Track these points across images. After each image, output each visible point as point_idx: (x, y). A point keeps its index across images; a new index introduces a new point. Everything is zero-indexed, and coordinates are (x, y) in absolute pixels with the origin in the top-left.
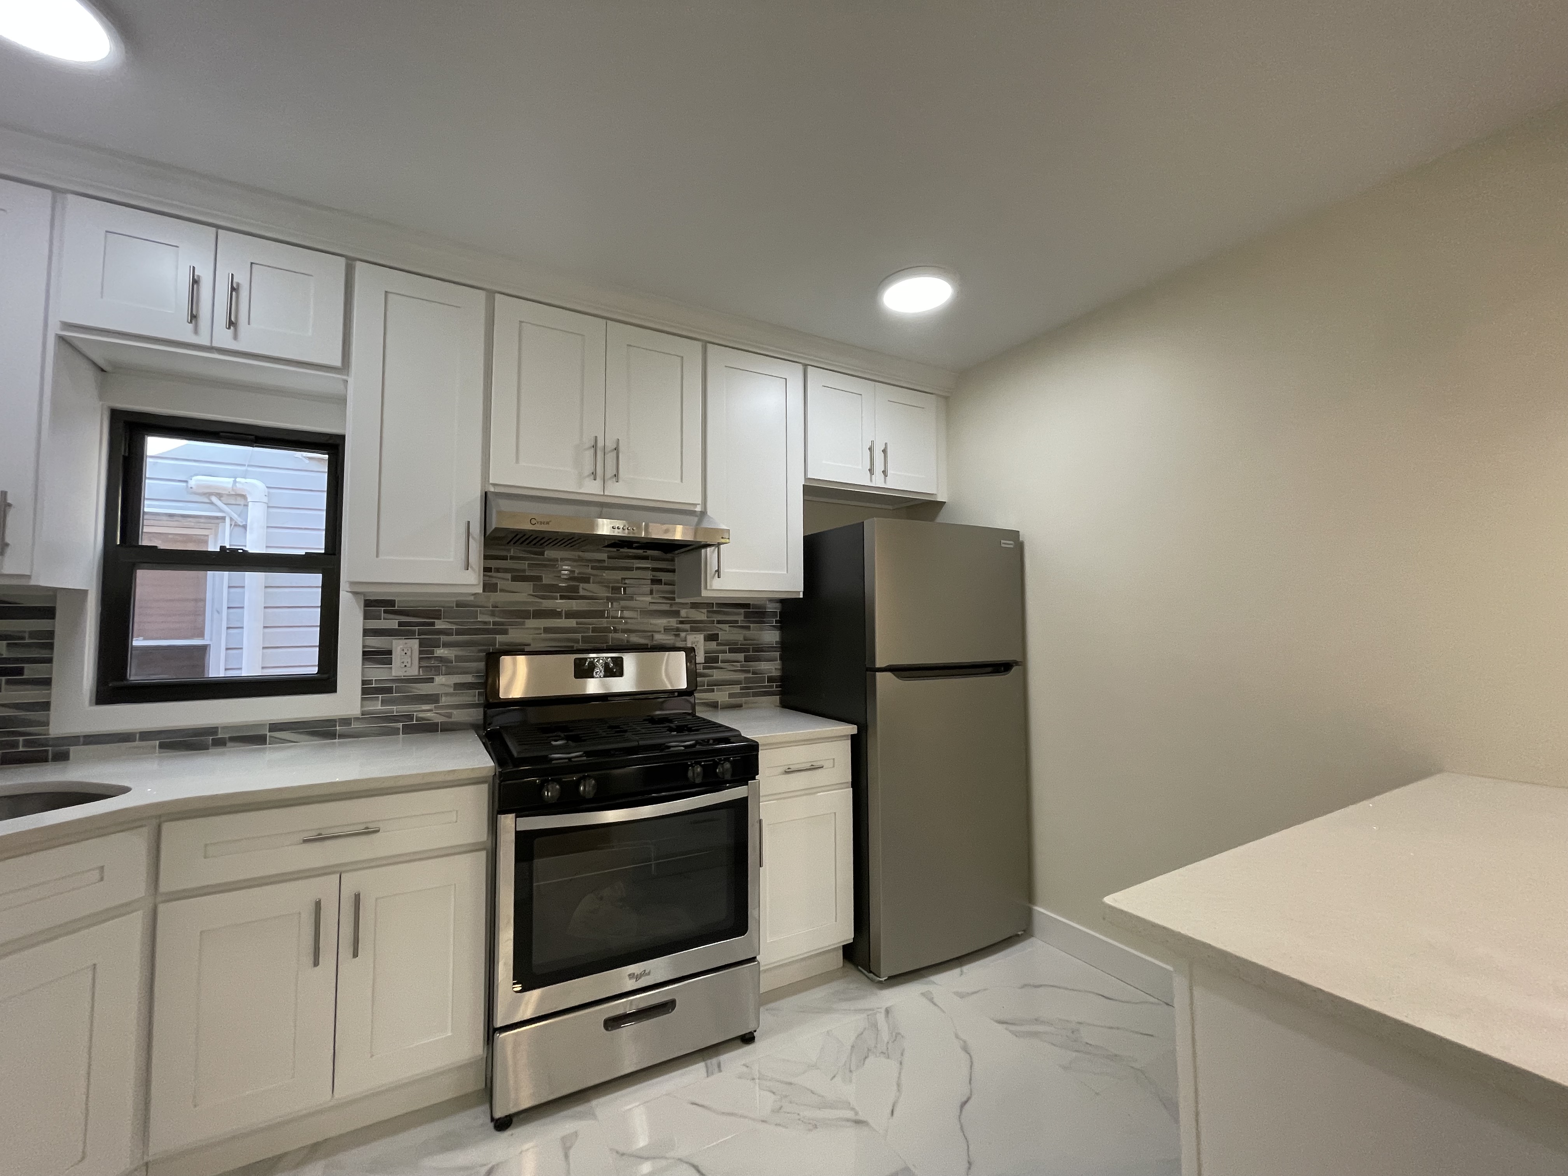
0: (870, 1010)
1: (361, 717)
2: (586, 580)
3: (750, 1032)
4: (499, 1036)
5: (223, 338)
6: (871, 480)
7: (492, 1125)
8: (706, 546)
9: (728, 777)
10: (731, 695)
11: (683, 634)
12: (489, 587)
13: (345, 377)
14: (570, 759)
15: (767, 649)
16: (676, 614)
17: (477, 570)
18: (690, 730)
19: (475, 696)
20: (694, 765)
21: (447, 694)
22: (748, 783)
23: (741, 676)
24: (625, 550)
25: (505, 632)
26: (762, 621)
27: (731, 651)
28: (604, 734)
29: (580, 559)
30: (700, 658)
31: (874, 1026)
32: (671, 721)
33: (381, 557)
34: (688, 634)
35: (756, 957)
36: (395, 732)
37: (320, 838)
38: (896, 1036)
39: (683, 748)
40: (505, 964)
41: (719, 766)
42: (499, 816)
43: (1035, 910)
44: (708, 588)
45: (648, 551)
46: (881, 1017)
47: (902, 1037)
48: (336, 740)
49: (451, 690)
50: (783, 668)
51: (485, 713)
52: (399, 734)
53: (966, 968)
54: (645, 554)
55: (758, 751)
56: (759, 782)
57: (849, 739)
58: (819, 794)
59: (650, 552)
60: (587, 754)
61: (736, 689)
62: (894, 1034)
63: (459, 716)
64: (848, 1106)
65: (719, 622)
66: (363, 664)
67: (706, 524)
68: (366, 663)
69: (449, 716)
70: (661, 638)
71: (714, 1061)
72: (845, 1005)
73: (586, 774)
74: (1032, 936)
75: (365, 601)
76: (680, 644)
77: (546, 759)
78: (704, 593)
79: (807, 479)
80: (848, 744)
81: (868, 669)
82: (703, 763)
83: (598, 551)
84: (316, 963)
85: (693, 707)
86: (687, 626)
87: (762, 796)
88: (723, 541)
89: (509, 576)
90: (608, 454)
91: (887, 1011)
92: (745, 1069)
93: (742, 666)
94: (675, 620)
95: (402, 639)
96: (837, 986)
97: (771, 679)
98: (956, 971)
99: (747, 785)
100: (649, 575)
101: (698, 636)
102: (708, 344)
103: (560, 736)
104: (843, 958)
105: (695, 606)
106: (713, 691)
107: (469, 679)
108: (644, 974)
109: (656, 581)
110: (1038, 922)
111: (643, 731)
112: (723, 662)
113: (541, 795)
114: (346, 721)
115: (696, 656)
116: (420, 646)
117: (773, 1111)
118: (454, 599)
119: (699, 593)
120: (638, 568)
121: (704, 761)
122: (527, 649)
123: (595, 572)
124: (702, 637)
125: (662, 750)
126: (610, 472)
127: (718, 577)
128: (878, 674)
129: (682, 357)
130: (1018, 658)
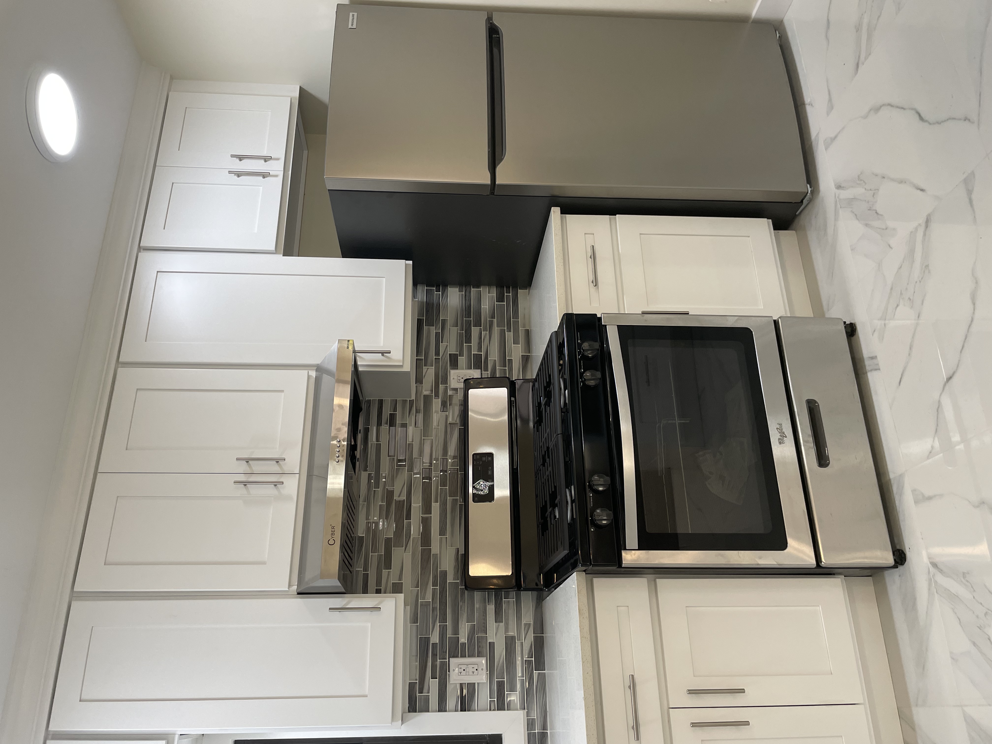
0: (836, 206)
1: (526, 710)
2: (390, 494)
3: (845, 327)
4: (824, 562)
6: (276, 176)
7: (901, 568)
8: (356, 365)
9: (596, 344)
10: (516, 342)
11: (450, 393)
12: (397, 589)
13: (177, 737)
14: (572, 502)
15: (467, 302)
16: (427, 400)
17: (380, 599)
18: (549, 384)
19: (509, 601)
20: (583, 380)
21: (507, 630)
22: (603, 325)
23: (496, 330)
24: (358, 454)
25: (444, 574)
26: (436, 305)
27: (469, 340)
28: (550, 469)
29: (367, 499)
30: (476, 374)
31: (851, 201)
32: (540, 404)
33: (367, 692)
34: (450, 386)
35: (775, 321)
36: (542, 679)
37: (636, 727)
38: (860, 180)
39: (567, 391)
40: (760, 558)
41: (586, 354)
42: (623, 566)
43: (755, 16)
44: (401, 364)
45: (359, 429)
46: (845, 194)
47: (861, 173)
48: (548, 732)
49: (502, 625)
50: (488, 285)
51: (526, 589)
52: (545, 673)
53: (807, 100)
54: (362, 431)
55: (572, 314)
56: (603, 313)
57: (566, 216)
58: (620, 251)
59: (361, 427)
60: (568, 486)
61: (509, 336)
62: (858, 182)
63: (528, 617)
64: (913, 234)
65: (437, 353)
66: (475, 711)
67: (332, 366)
68: (473, 708)
69: (528, 625)
70: (453, 415)
71: (867, 363)
72: (830, 231)
73: (588, 484)
74: (781, 22)
75: (409, 712)
76: (460, 395)
77: (572, 526)
78: (407, 368)
79: (276, 252)
80: (571, 218)
81: (492, 193)
82: (582, 370)
83: (358, 481)
84: (747, 723)
85: (526, 381)
86: (441, 387)
87: (619, 312)
88: (351, 348)
89: (385, 572)
90: (252, 470)
91: (839, 187)
92: (876, 334)
93: (485, 330)
94: (434, 400)
95: (449, 674)
96: (812, 236)
97: (500, 298)
98: (809, 109)
99: (606, 325)
100: (385, 428)
101: (452, 375)
102: (120, 360)
103: (551, 513)
104: (789, 230)
105: (419, 380)
106: (510, 361)
107: (491, 608)
108: (780, 430)
109: (392, 422)
110: (769, 14)
111: (548, 430)
112: (480, 349)
113: (605, 526)
114: (530, 724)
115: (473, 378)
116: (457, 657)
117: (912, 307)
118: (409, 625)
119: (406, 374)
120: (378, 440)
121: (580, 369)
122: (462, 551)
123: (381, 485)
124: (453, 372)
125: (567, 411)
126: (273, 467)
127: (390, 353)
128: (497, 182)
129: (137, 389)
130: (484, 17)
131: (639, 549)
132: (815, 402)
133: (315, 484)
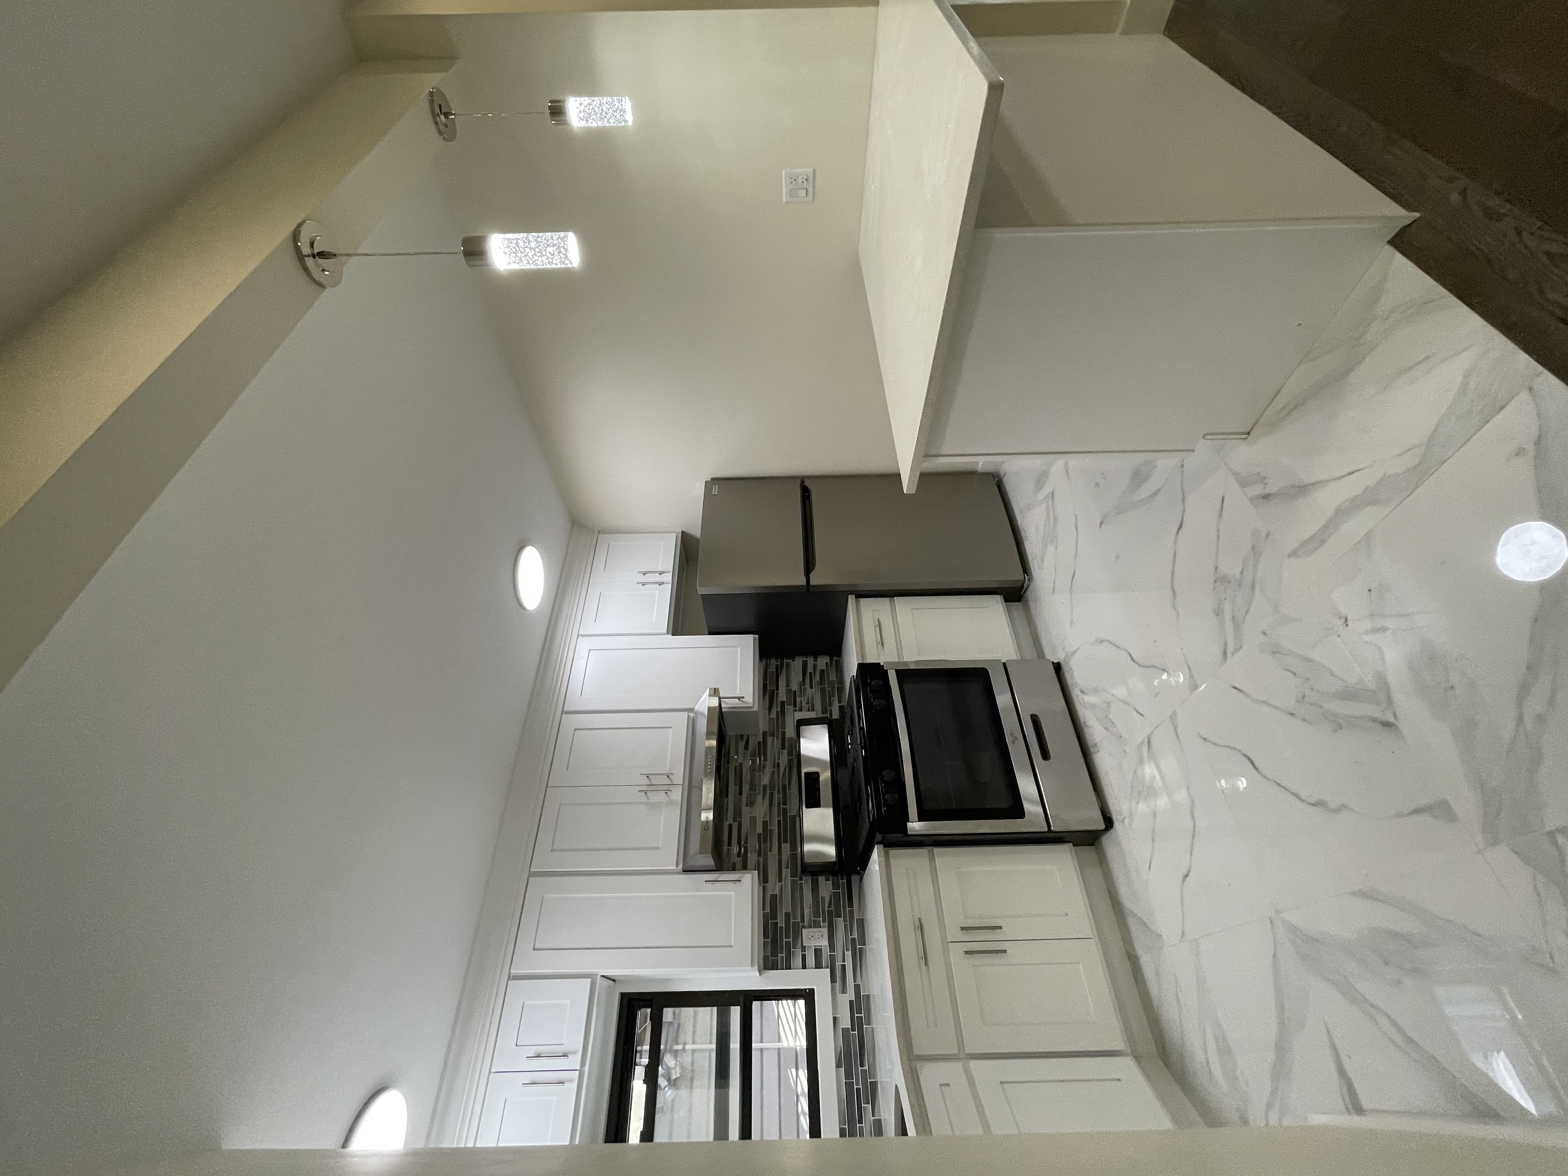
3: (1054, 665)
4: (1054, 832)
5: (574, 1061)
6: (668, 583)
7: (1110, 831)
8: (721, 708)
9: (881, 682)
13: (599, 977)
17: (740, 875)
30: (805, 716)
33: (733, 944)
35: (1004, 663)
37: (925, 957)
41: (874, 689)
42: (909, 838)
44: (752, 705)
55: (866, 664)
56: (885, 662)
57: (858, 600)
58: (898, 624)
67: (705, 710)
75: (765, 969)
76: (794, 733)
78: (756, 709)
79: (668, 633)
80: (862, 601)
81: (808, 591)
84: (1005, 952)
87: (896, 660)
88: (717, 695)
90: (651, 783)
99: (887, 670)
102: (564, 710)
104: (1015, 603)
108: (1013, 734)
115: (803, 719)
119: (756, 712)
121: (871, 700)
126: (665, 780)
127: (743, 699)
128: (812, 583)
129: (575, 730)
130: (799, 482)
131: (919, 821)
132: (1036, 716)
133: (695, 792)
